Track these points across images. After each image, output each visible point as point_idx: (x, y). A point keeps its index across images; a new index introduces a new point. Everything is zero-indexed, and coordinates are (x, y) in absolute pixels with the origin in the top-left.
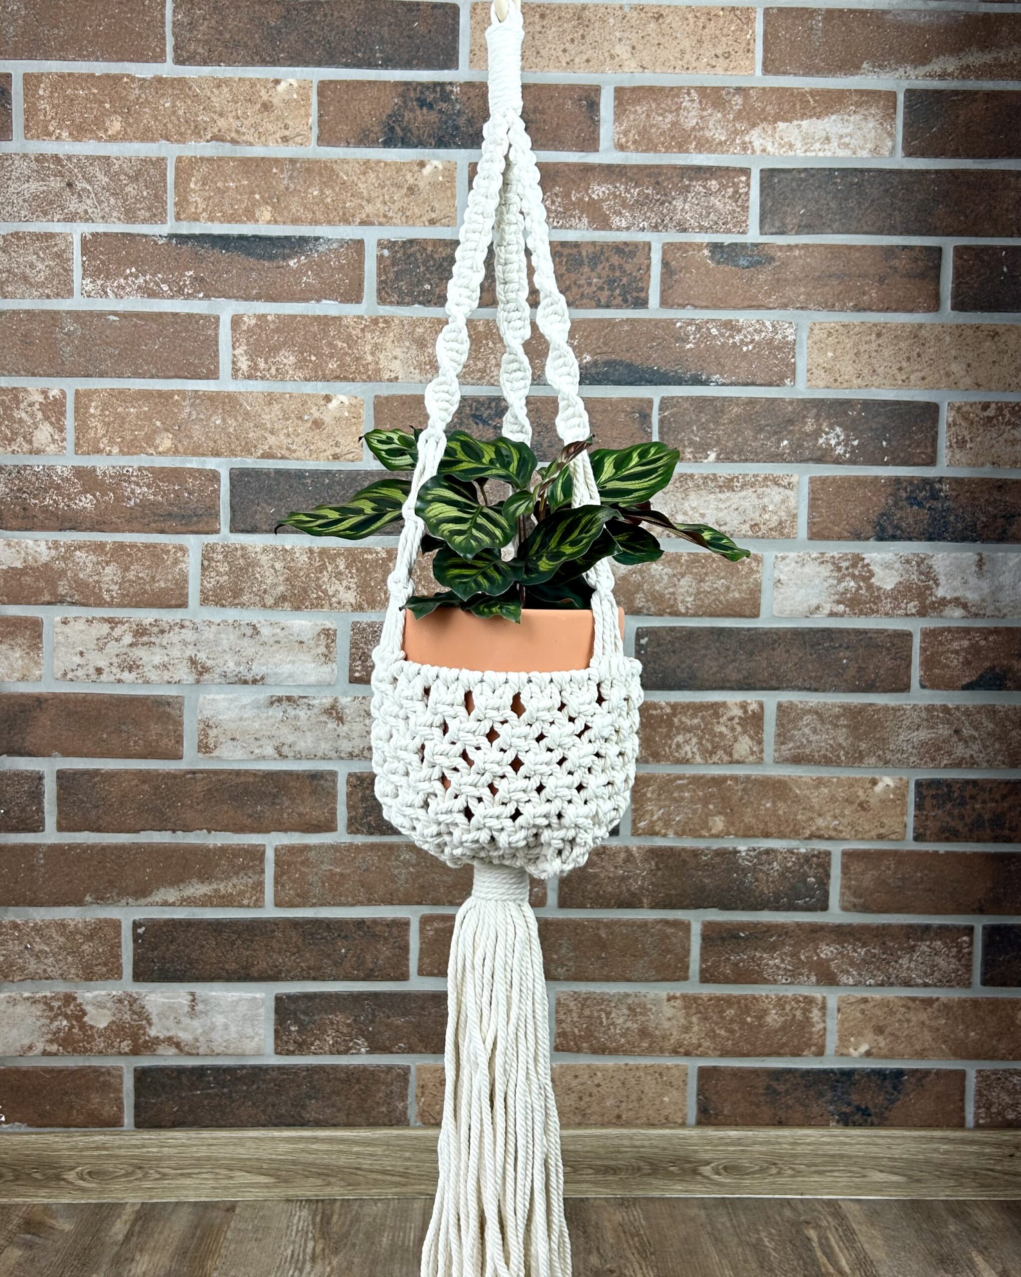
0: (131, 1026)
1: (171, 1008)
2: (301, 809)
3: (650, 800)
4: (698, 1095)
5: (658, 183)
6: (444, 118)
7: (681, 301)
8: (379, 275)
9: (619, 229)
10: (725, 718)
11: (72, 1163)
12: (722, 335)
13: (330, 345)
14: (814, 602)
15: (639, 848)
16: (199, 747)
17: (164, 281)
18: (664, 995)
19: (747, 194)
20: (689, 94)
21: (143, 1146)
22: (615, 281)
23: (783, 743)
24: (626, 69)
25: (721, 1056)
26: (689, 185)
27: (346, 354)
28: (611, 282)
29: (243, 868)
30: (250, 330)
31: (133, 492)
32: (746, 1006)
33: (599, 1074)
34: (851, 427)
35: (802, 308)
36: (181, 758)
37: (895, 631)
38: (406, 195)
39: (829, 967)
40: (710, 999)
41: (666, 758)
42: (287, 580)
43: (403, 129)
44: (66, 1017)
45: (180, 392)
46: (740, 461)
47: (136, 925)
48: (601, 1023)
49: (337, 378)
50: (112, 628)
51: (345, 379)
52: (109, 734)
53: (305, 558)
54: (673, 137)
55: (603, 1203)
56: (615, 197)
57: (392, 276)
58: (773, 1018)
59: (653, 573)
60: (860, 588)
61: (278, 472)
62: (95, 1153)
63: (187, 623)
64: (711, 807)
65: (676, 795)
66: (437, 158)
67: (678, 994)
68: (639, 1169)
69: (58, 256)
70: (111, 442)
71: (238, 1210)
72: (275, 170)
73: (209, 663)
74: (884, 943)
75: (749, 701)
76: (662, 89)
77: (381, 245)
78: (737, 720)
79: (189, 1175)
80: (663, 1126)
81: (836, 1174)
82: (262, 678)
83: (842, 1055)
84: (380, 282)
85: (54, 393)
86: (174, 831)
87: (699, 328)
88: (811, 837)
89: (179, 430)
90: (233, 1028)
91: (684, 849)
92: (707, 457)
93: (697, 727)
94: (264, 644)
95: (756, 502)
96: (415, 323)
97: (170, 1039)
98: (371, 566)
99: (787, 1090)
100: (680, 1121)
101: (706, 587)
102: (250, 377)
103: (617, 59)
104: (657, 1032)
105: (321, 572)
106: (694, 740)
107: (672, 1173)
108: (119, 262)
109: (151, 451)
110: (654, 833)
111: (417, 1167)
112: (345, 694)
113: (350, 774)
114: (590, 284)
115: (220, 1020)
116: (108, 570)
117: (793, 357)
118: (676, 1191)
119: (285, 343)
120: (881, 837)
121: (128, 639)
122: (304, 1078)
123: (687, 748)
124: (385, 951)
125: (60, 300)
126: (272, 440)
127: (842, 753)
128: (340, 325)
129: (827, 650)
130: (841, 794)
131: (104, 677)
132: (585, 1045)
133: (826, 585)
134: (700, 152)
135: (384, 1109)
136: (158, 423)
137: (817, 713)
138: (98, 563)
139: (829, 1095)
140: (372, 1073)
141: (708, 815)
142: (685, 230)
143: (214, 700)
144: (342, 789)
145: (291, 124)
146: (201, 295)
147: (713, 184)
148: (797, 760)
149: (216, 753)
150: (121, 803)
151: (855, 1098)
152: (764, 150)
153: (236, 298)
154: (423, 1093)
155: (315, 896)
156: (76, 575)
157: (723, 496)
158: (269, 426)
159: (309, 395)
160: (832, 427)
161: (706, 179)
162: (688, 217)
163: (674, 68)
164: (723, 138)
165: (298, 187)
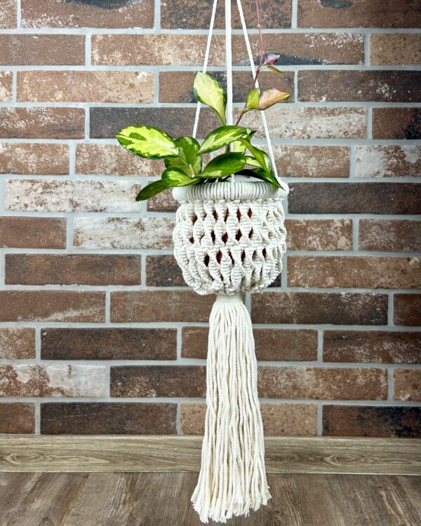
0: (40, 382)
1: (59, 373)
2: (123, 274)
3: (296, 269)
4: (323, 419)
7: (307, 25)
8: (162, 15)
10: (333, 227)
11: (8, 451)
12: (328, 40)
13: (138, 48)
14: (376, 170)
15: (291, 293)
16: (74, 243)
17: (60, 20)
18: (305, 368)
21: (44, 444)
22: (275, 16)
23: (362, 240)
25: (335, 399)
27: (145, 52)
28: (273, 16)
29: (95, 303)
30: (100, 42)
31: (43, 119)
32: (347, 374)
33: (273, 408)
34: (392, 84)
35: (366, 27)
36: (65, 248)
37: (417, 184)
39: (388, 354)
40: (328, 370)
41: (304, 248)
42: (117, 161)
44: (8, 377)
45: (66, 72)
46: (338, 101)
47: (43, 331)
48: (273, 382)
49: (141, 64)
50: (33, 185)
51: (145, 64)
52: (31, 236)
55: (275, 476)
57: (167, 15)
58: (361, 380)
59: (296, 156)
60: (399, 162)
61: (113, 109)
62: (20, 447)
63: (69, 182)
64: (327, 272)
65: (309, 266)
67: (312, 368)
68: (293, 458)
69: (10, 8)
70: (34, 96)
71: (90, 477)
73: (79, 202)
74: (416, 342)
75: (345, 219)
77: (162, 1)
78: (339, 229)
79: (66, 459)
80: (305, 436)
81: (395, 462)
82: (105, 209)
83: (396, 399)
84: (162, 18)
85: (7, 73)
86: (61, 284)
87: (316, 37)
88: (377, 288)
89: (66, 90)
90: (89, 384)
91: (314, 294)
92: (321, 99)
93: (319, 232)
94: (106, 192)
95: (347, 121)
96: (178, 37)
97: (58, 389)
99: (368, 418)
100: (314, 433)
101: (322, 162)
102: (100, 64)
104: (302, 387)
106: (318, 239)
107: (311, 461)
108: (38, 11)
109: (52, 99)
110: (298, 286)
111: (181, 456)
112: (145, 217)
113: (147, 256)
114: (263, 17)
115: (83, 379)
116: (31, 157)
117: (363, 50)
118: (312, 470)
119: (116, 48)
120: (413, 287)
121: (40, 190)
122: (125, 409)
123: (314, 243)
124: (165, 345)
125: (11, 29)
126: (110, 94)
127: (392, 245)
128: (143, 39)
129: (383, 193)
130: (392, 265)
131: (28, 209)
132: (265, 393)
133: (382, 161)
135: (164, 426)
136: (56, 87)
137: (379, 225)
138: (27, 153)
139: (390, 421)
140: (159, 407)
141: (326, 276)
143: (82, 220)
144: (144, 263)
146: (77, 26)
148: (370, 248)
149: (82, 246)
150: (36, 270)
151: (404, 422)
153: (94, 27)
154: (184, 418)
155: (130, 317)
156: (16, 159)
157: (330, 118)
158: (109, 87)
159: (128, 72)
160: (383, 84)
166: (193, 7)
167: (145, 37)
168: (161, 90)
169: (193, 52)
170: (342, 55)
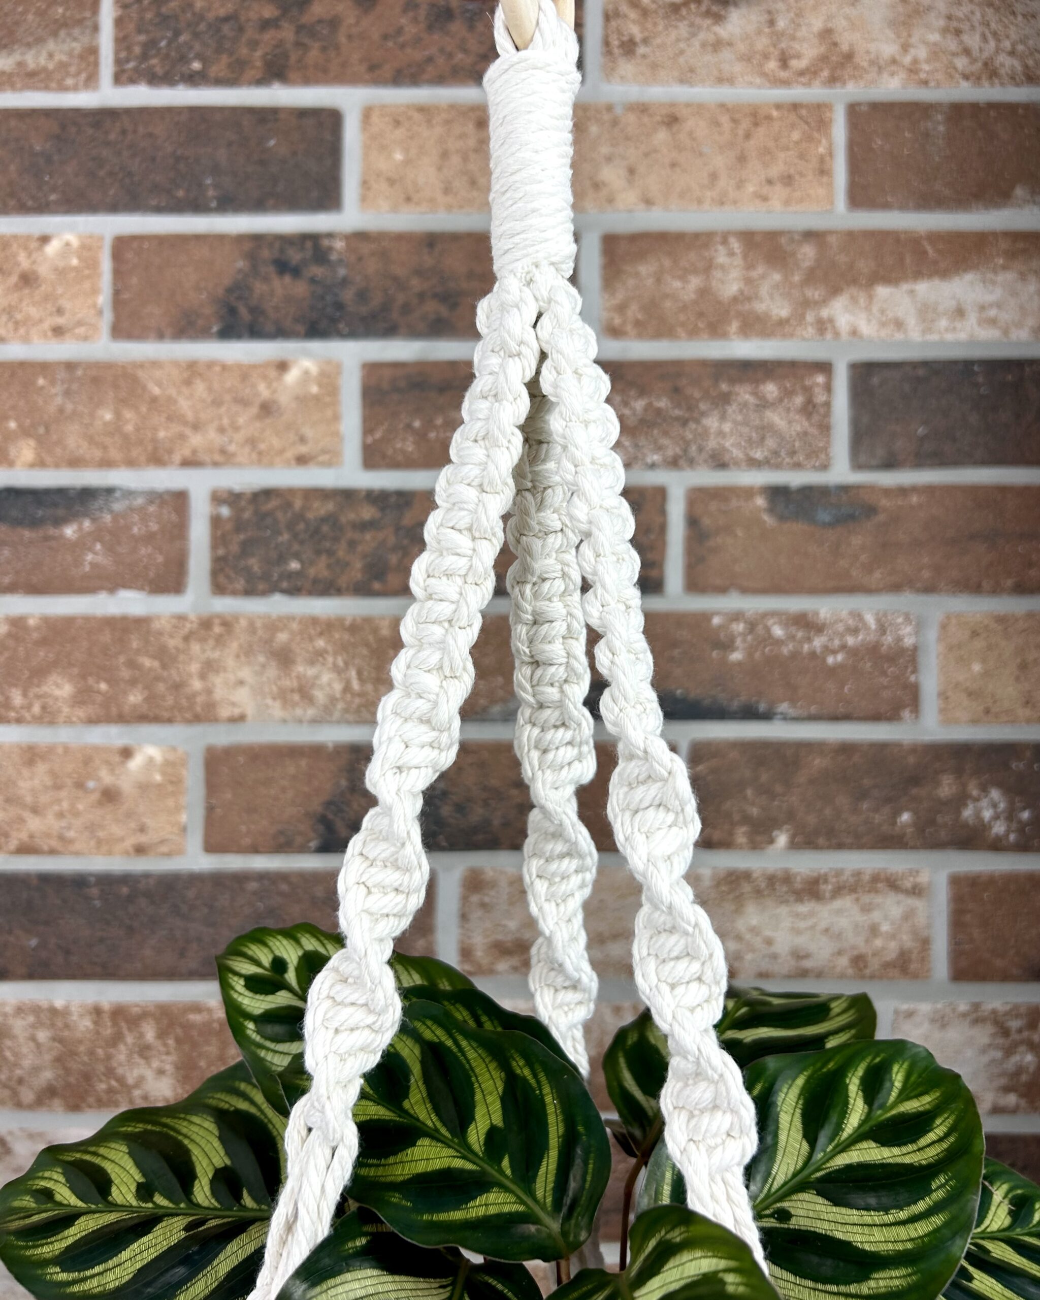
5: (676, 390)
6: (319, 291)
7: (719, 582)
8: (214, 548)
12: (792, 637)
13: (132, 664)
19: (828, 405)
20: (725, 242)
24: (620, 205)
26: (728, 393)
27: (158, 679)
34: (1017, 788)
35: (926, 591)
38: (258, 417)
42: (58, 1060)
43: (251, 311)
46: (829, 847)
49: (144, 718)
51: (156, 719)
53: (86, 1024)
54: (701, 315)
57: (235, 548)
61: (42, 876)
66: (308, 354)
72: (41, 382)
76: (680, 236)
77: (217, 498)
84: (215, 560)
87: (752, 626)
92: (771, 841)
95: (861, 918)
96: (274, 625)
98: (200, 1034)
103: (604, 190)
105: (115, 1045)
117: (915, 671)
119: (54, 664)
126: (34, 824)
128: (148, 631)
133: (985, 1059)
134: (747, 337)
142: (722, 465)
145: (68, 306)
147: (771, 389)
152: (854, 333)
157: (803, 908)
158: (29, 799)
159: (96, 749)
160: (984, 789)
161: (757, 382)
162: (727, 444)
163: (700, 201)
164: (784, 313)
165: (80, 408)
166: (323, 520)
167: (156, 625)
168: (210, 810)
169: (326, 677)
170: (842, 687)
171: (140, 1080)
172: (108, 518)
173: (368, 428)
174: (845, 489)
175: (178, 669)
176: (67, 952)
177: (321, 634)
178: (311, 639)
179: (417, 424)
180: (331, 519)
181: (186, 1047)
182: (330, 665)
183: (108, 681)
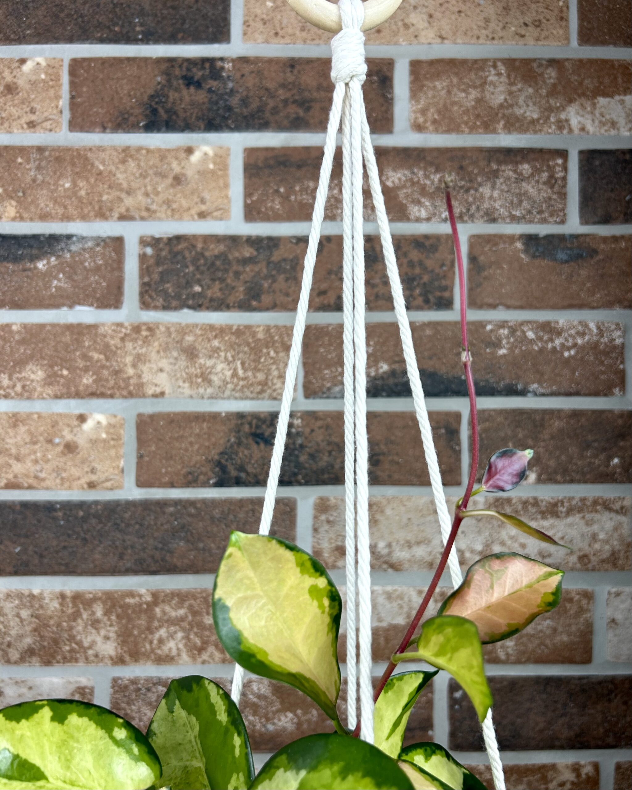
5: (461, 168)
6: (215, 98)
7: (490, 301)
8: (141, 276)
9: (418, 220)
10: (555, 783)
12: (540, 339)
13: (85, 357)
19: (564, 179)
20: (495, 66)
22: (413, 279)
24: (422, 40)
26: (497, 171)
27: (103, 367)
38: (172, 186)
42: (35, 630)
43: (167, 111)
46: (565, 482)
49: (93, 395)
51: (102, 395)
53: (56, 604)
54: (478, 116)
56: (413, 184)
57: (156, 277)
61: (25, 505)
66: (207, 143)
72: (19, 160)
75: (582, 762)
76: (464, 62)
77: (143, 242)
78: (568, 786)
84: (144, 285)
87: (513, 331)
92: (525, 478)
95: (586, 530)
96: (183, 330)
98: (134, 612)
103: (412, 29)
105: (75, 620)
117: (622, 362)
119: (32, 357)
126: (17, 467)
128: (96, 335)
134: (509, 132)
142: (493, 220)
145: (38, 107)
147: (526, 168)
152: (583, 129)
158: (14, 451)
159: (60, 415)
161: (517, 163)
162: (497, 205)
163: (478, 38)
164: (535, 116)
165: (47, 179)
166: (217, 257)
167: (101, 330)
168: (140, 457)
169: (220, 367)
170: (574, 373)
171: (93, 643)
172: (68, 255)
173: (248, 194)
174: (576, 237)
175: (117, 361)
176: (41, 556)
177: (216, 337)
178: (209, 340)
179: (282, 190)
180: (223, 256)
181: (124, 621)
182: (222, 358)
183: (67, 369)
